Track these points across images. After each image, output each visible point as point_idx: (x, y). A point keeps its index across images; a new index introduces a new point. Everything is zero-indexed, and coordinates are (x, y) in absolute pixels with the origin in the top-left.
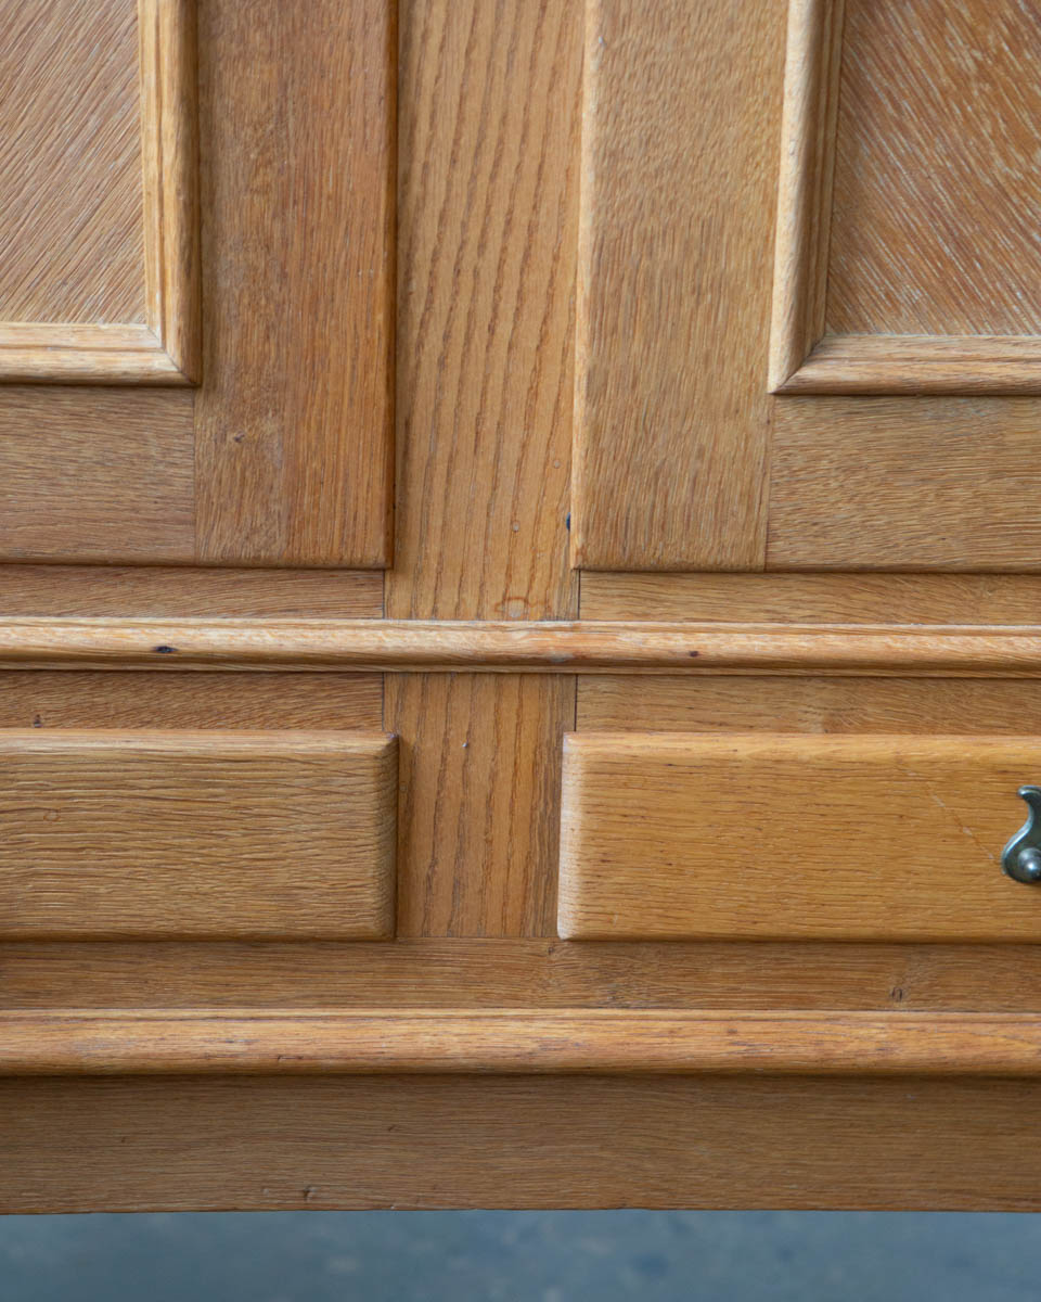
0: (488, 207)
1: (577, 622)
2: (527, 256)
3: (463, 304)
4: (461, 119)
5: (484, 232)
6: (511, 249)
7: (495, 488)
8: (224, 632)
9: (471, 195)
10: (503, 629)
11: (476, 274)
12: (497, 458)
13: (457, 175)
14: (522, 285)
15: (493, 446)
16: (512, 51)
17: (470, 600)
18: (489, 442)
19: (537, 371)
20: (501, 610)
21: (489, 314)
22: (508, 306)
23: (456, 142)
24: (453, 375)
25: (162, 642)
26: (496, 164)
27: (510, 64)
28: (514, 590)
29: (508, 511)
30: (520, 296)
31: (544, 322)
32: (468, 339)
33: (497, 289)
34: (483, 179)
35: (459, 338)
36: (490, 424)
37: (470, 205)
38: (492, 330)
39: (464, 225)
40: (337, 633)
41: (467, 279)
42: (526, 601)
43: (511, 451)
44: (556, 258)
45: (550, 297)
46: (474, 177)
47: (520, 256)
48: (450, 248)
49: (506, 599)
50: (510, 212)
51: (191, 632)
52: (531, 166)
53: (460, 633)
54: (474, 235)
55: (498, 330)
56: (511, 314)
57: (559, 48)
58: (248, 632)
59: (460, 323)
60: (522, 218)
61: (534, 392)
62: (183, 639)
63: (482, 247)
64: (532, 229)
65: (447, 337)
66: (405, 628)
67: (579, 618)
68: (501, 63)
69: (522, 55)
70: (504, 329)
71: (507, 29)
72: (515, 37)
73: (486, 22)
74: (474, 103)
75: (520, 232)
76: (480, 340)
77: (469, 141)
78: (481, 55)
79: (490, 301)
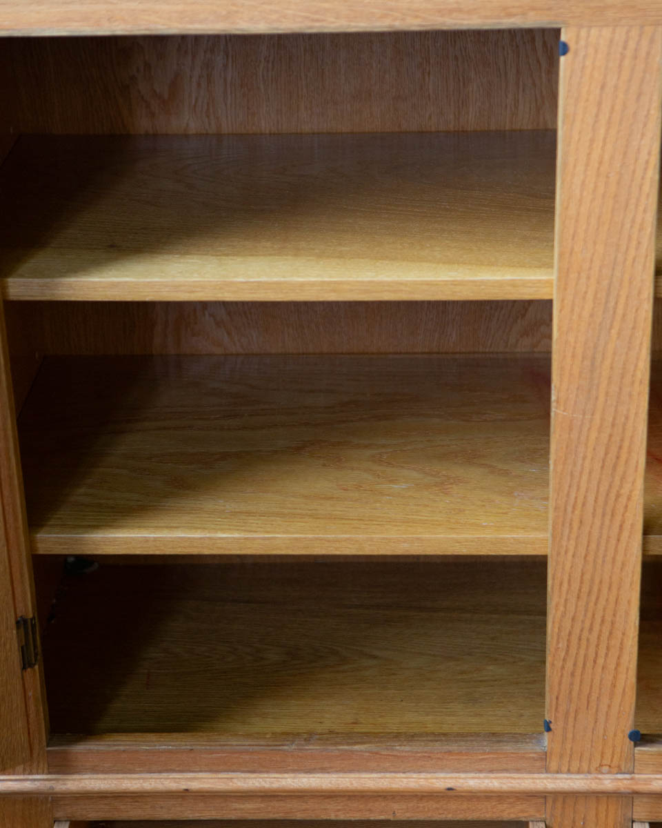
0: (594, 615)
1: (633, 775)
2: (611, 633)
3: (582, 652)
4: (582, 582)
5: (592, 624)
6: (604, 631)
7: (596, 722)
8: (476, 781)
9: (586, 611)
10: (600, 779)
11: (588, 640)
12: (597, 711)
13: (580, 603)
14: (608, 643)
15: (595, 707)
16: (605, 556)
17: (585, 766)
18: (593, 704)
19: (615, 678)
20: (599, 770)
21: (594, 655)
22: (602, 652)
23: (580, 590)
24: (577, 680)
25: (449, 786)
26: (597, 599)
27: (604, 561)
28: (605, 762)
29: (602, 731)
30: (608, 648)
31: (619, 658)
32: (584, 664)
33: (597, 646)
34: (592, 604)
35: (580, 664)
36: (594, 697)
37: (585, 615)
38: (595, 662)
39: (583, 622)
40: (526, 781)
41: (584, 642)
42: (610, 766)
43: (604, 708)
44: (624, 634)
45: (621, 649)
46: (587, 603)
47: (607, 633)
48: (577, 631)
49: (601, 765)
50: (603, 617)
51: (461, 781)
52: (612, 599)
53: (581, 781)
54: (587, 625)
55: (598, 662)
56: (603, 656)
57: (625, 555)
58: (486, 781)
59: (581, 659)
60: (608, 619)
61: (614, 685)
62: (458, 785)
63: (591, 629)
64: (613, 623)
65: (575, 665)
66: (556, 779)
67: (633, 773)
68: (600, 561)
69: (609, 558)
70: (601, 661)
71: (602, 548)
72: (606, 550)
73: (593, 546)
74: (587, 577)
75: (607, 625)
76: (589, 664)
77: (585, 589)
78: (591, 558)
79: (594, 651)
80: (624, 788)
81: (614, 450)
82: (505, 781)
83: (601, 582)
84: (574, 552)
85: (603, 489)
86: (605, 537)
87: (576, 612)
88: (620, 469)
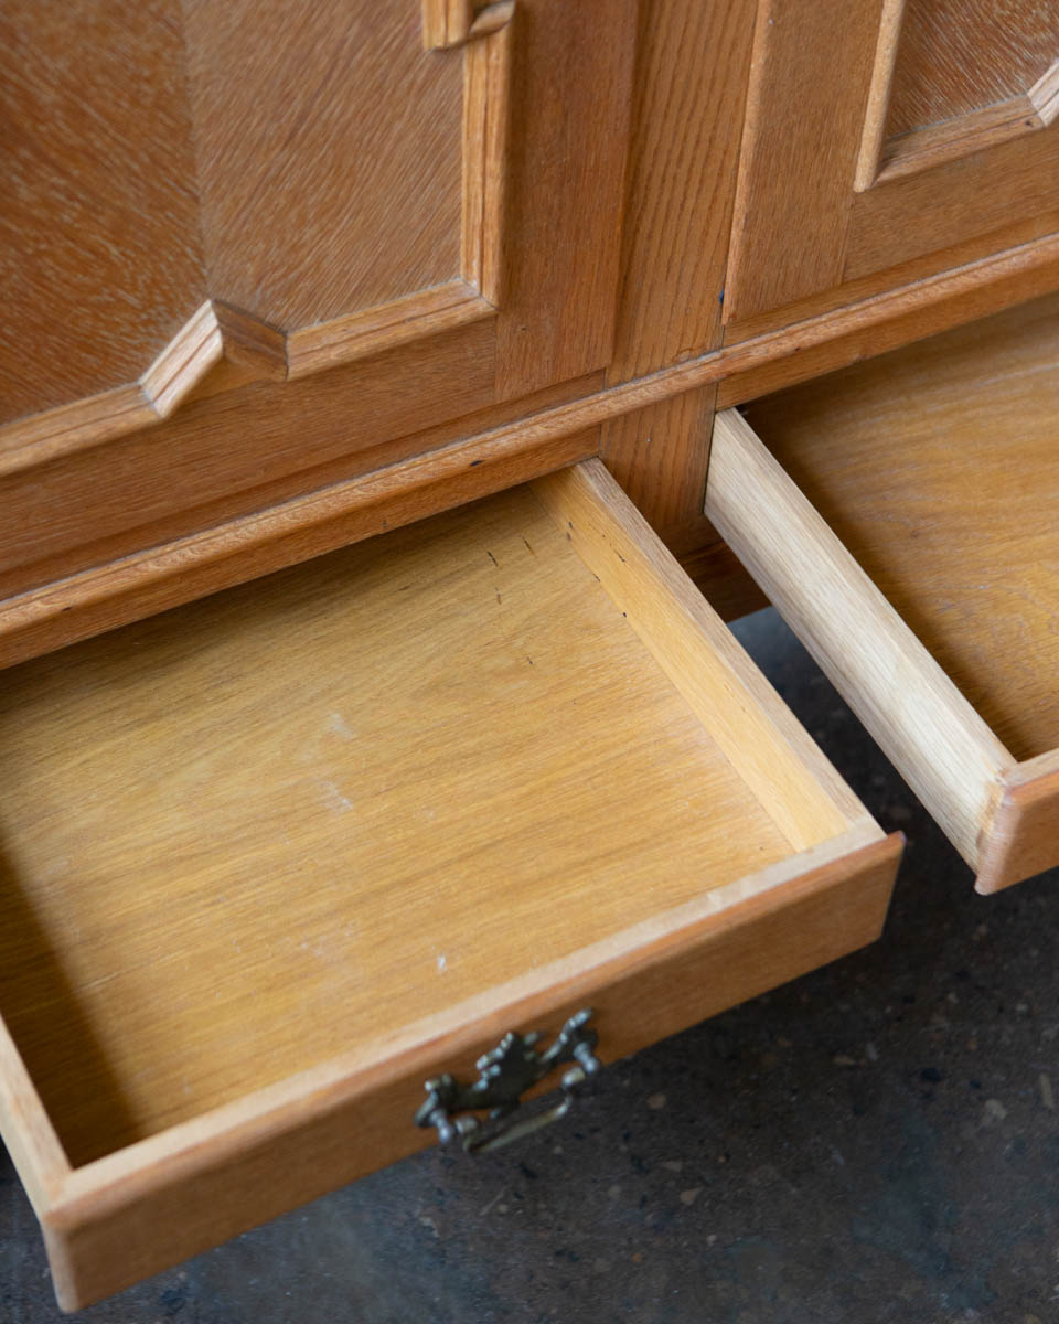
0: (685, 136)
1: (722, 351)
2: (707, 157)
3: (665, 199)
4: (671, 92)
6: (698, 156)
7: (677, 294)
8: (510, 437)
9: (676, 133)
10: (680, 373)
11: (675, 178)
12: (680, 278)
14: (703, 173)
15: (677, 273)
17: (657, 362)
18: (675, 270)
19: (708, 221)
20: (676, 361)
21: (681, 199)
22: (694, 188)
25: (475, 459)
26: (692, 112)
27: (706, 48)
28: (685, 346)
29: (684, 305)
30: (702, 181)
32: (667, 216)
33: (687, 183)
34: (684, 122)
36: (677, 259)
37: (674, 140)
39: (670, 152)
40: (581, 412)
41: (669, 182)
42: (691, 349)
43: (689, 269)
46: (678, 122)
47: (702, 160)
48: (659, 168)
49: (679, 352)
50: (699, 136)
51: (488, 445)
53: (656, 384)
54: (676, 154)
55: (686, 204)
57: (738, 29)
58: (525, 432)
59: (663, 210)
60: (706, 136)
61: (705, 232)
62: (487, 452)
63: (680, 159)
64: (711, 140)
65: (653, 221)
66: (621, 393)
67: (721, 347)
68: (700, 49)
69: (714, 41)
70: (690, 204)
71: (705, 28)
72: (711, 30)
73: (692, 28)
74: (681, 79)
75: (704, 145)
76: (674, 215)
77: (676, 100)
78: (687, 49)
79: (682, 191)
80: (717, 375)
82: (551, 423)
83: (700, 82)
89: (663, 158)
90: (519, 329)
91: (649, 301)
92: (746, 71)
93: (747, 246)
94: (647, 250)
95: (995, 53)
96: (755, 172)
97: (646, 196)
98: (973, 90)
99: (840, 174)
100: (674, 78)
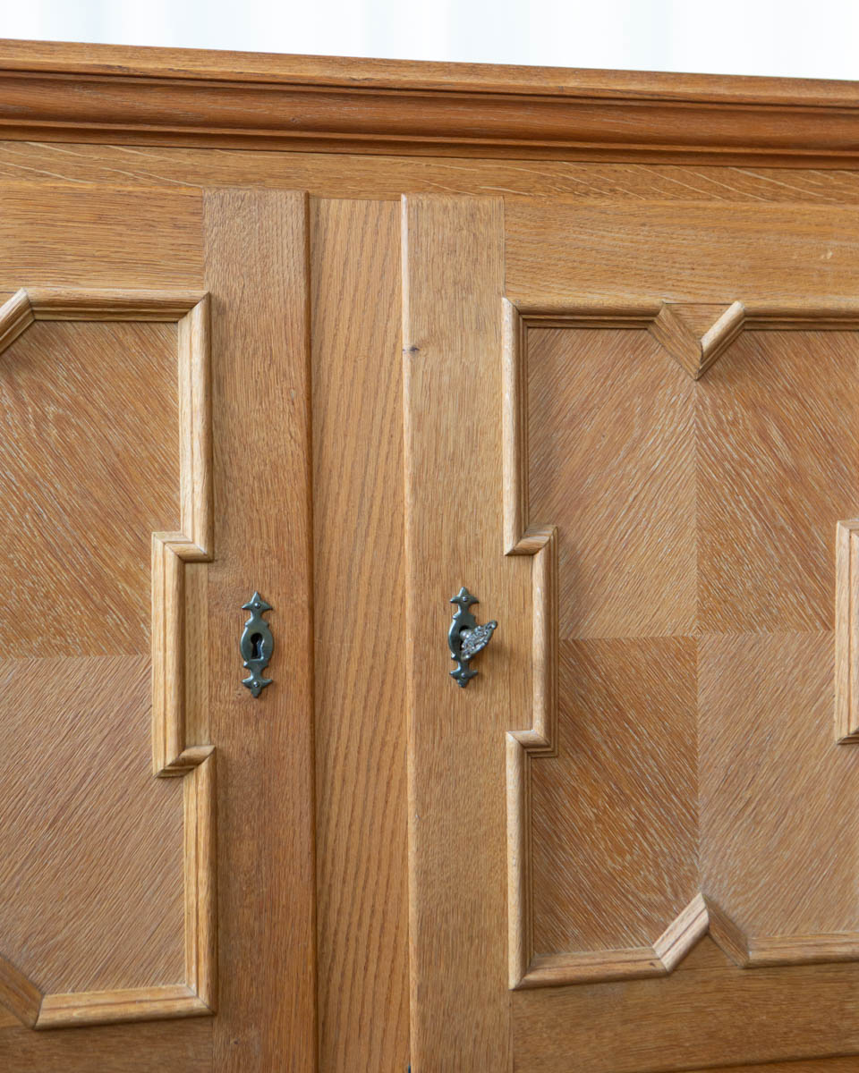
0: (362, 904)
2: (383, 927)
3: (351, 957)
4: (347, 861)
5: (360, 917)
6: (374, 925)
7: (370, 1056)
9: (353, 898)
11: (357, 940)
12: (371, 1038)
13: (346, 889)
14: (380, 943)
15: (368, 1034)
16: (372, 824)
18: (366, 1030)
19: (390, 989)
21: (365, 961)
22: (374, 955)
23: (345, 872)
24: (347, 995)
26: (366, 882)
27: (371, 830)
29: (377, 1069)
30: (380, 950)
31: (393, 961)
32: (354, 975)
33: (368, 947)
34: (359, 890)
35: (349, 974)
36: (366, 1020)
37: (353, 905)
38: (366, 969)
39: (350, 915)
41: (352, 942)
43: (378, 1034)
44: (397, 928)
45: (395, 949)
46: (355, 889)
47: (378, 929)
48: (344, 928)
50: (373, 906)
52: (383, 881)
54: (355, 918)
55: (369, 968)
56: (375, 960)
57: (395, 821)
59: (350, 967)
60: (379, 908)
61: (388, 1000)
63: (360, 925)
64: (384, 913)
65: (343, 974)
68: (367, 831)
69: (377, 826)
70: (372, 968)
71: (369, 814)
72: (373, 817)
73: (358, 811)
74: (353, 852)
75: (379, 916)
76: (360, 975)
77: (351, 871)
78: (356, 828)
79: (364, 954)
81: (376, 685)
83: (369, 859)
84: (338, 821)
85: (367, 734)
86: (370, 798)
87: (341, 903)
88: (385, 709)
89: (344, 920)
90: (232, 1042)
91: (345, 1054)
92: (405, 858)
93: (423, 1020)
94: (340, 1003)
95: (616, 902)
96: (421, 949)
97: (334, 950)
98: (604, 931)
99: (495, 970)
100: (348, 850)
